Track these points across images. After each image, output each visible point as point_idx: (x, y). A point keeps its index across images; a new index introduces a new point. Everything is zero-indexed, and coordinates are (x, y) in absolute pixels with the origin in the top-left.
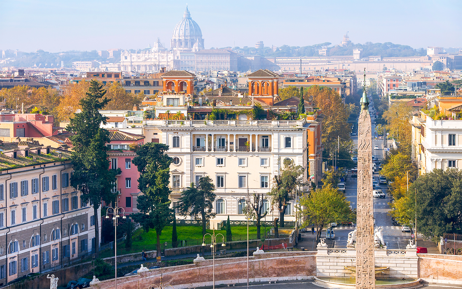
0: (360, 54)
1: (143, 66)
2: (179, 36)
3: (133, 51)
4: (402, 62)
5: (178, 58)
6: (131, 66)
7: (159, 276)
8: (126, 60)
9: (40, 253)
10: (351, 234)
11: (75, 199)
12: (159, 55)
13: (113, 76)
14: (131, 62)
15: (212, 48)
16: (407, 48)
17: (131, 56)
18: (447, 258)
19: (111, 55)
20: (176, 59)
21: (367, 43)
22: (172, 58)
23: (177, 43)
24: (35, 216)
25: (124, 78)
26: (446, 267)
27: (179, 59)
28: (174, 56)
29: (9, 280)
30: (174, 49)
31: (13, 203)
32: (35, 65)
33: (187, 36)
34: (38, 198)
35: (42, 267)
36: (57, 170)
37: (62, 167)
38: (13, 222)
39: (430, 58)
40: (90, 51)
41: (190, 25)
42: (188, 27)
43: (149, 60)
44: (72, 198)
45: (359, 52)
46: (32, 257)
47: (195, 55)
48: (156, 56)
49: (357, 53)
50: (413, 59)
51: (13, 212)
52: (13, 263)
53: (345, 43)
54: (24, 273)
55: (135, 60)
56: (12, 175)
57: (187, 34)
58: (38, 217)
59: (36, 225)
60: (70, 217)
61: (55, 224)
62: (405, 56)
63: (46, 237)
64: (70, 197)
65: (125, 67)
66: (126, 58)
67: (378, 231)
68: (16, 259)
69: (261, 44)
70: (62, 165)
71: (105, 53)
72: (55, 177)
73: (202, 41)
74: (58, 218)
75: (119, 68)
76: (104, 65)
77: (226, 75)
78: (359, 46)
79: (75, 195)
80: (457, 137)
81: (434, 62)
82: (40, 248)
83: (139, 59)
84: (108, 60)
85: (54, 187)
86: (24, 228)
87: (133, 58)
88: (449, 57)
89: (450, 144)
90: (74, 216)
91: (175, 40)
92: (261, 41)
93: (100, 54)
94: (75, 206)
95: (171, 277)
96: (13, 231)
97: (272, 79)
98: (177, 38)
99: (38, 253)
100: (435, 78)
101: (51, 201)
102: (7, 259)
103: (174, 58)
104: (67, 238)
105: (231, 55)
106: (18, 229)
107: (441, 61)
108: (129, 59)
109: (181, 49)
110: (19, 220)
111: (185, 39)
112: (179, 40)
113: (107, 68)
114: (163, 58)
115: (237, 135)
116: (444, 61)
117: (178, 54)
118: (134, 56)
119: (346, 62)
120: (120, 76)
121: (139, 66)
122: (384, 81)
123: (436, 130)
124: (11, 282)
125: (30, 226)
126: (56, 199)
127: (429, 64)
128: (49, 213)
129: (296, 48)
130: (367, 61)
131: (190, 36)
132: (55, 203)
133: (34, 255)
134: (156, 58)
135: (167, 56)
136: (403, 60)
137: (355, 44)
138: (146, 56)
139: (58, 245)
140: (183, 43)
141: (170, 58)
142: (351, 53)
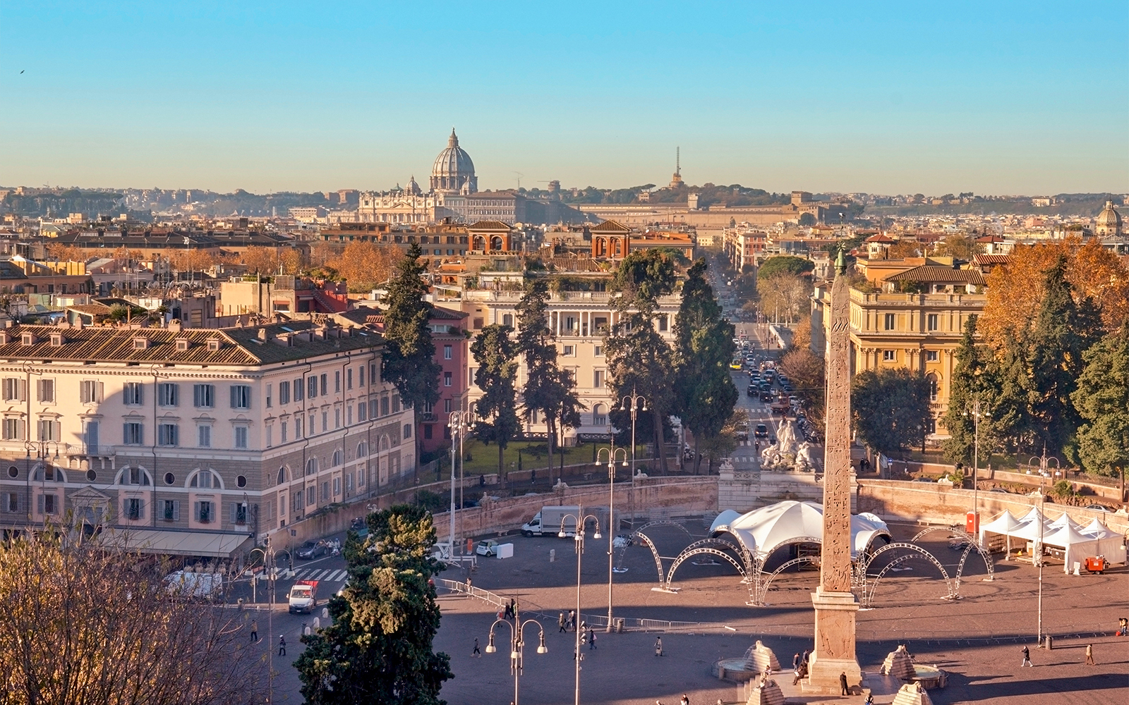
0: (698, 201)
1: (391, 215)
2: (442, 172)
3: (377, 195)
4: (757, 213)
5: (440, 204)
6: (375, 214)
7: (507, 510)
8: (367, 207)
9: (344, 476)
10: (765, 453)
11: (385, 400)
12: (414, 200)
13: (377, 229)
14: (375, 209)
15: (488, 191)
16: (762, 192)
17: (374, 201)
18: (898, 485)
19: (343, 197)
20: (438, 205)
21: (707, 185)
22: (432, 204)
23: (440, 182)
24: (337, 425)
25: (393, 231)
26: (896, 498)
27: (443, 205)
28: (435, 201)
29: (306, 513)
30: (436, 190)
31: (312, 405)
32: (236, 213)
33: (454, 172)
34: (341, 399)
35: (346, 495)
36: (364, 359)
37: (371, 355)
38: (312, 432)
39: (795, 208)
40: (312, 193)
41: (458, 156)
42: (455, 159)
43: (399, 207)
44: (393, 396)
45: (697, 198)
46: (334, 480)
47: (466, 201)
48: (409, 201)
49: (693, 199)
50: (772, 209)
51: (312, 418)
52: (312, 488)
53: (675, 184)
54: (325, 504)
55: (380, 206)
56: (313, 366)
57: (453, 170)
58: (341, 426)
59: (339, 436)
60: (379, 425)
61: (360, 435)
62: (760, 204)
63: (351, 453)
64: (379, 398)
65: (365, 215)
66: (367, 203)
67: (804, 447)
68: (315, 483)
69: (556, 184)
70: (371, 352)
71: (335, 196)
72: (362, 369)
73: (474, 180)
74: (364, 428)
75: (357, 217)
76: (336, 214)
77: (520, 228)
78: (694, 189)
79: (385, 396)
80: (896, 318)
81: (801, 213)
82: (344, 469)
83: (385, 204)
84: (339, 206)
85: (362, 384)
86: (325, 440)
87: (378, 204)
88: (822, 206)
89: (887, 328)
90: (384, 424)
91: (436, 177)
92: (556, 179)
93: (327, 197)
94: (385, 410)
95: (523, 511)
96: (312, 444)
97: (625, 234)
98: (439, 175)
99: (340, 474)
100: (814, 236)
101: (357, 402)
102: (304, 482)
103: (435, 204)
104: (376, 455)
105: (516, 199)
106: (318, 442)
107: (810, 211)
108: (371, 205)
109: (445, 191)
110: (318, 429)
111: (451, 177)
112: (442, 177)
113: (339, 217)
114: (419, 204)
115: (592, 313)
116: (815, 212)
117: (442, 198)
118: (378, 200)
119: (678, 212)
120: (387, 229)
121: (384, 215)
122: (741, 240)
123: (868, 308)
124: (309, 516)
125: (331, 438)
126: (362, 400)
127: (794, 216)
128: (355, 420)
129: (605, 191)
130: (706, 211)
131: (458, 172)
132: (361, 406)
133: (336, 478)
134: (409, 204)
135: (425, 201)
136: (757, 210)
137: (690, 185)
138: (396, 201)
139: (365, 465)
140: (448, 183)
141: (429, 204)
142: (685, 200)
